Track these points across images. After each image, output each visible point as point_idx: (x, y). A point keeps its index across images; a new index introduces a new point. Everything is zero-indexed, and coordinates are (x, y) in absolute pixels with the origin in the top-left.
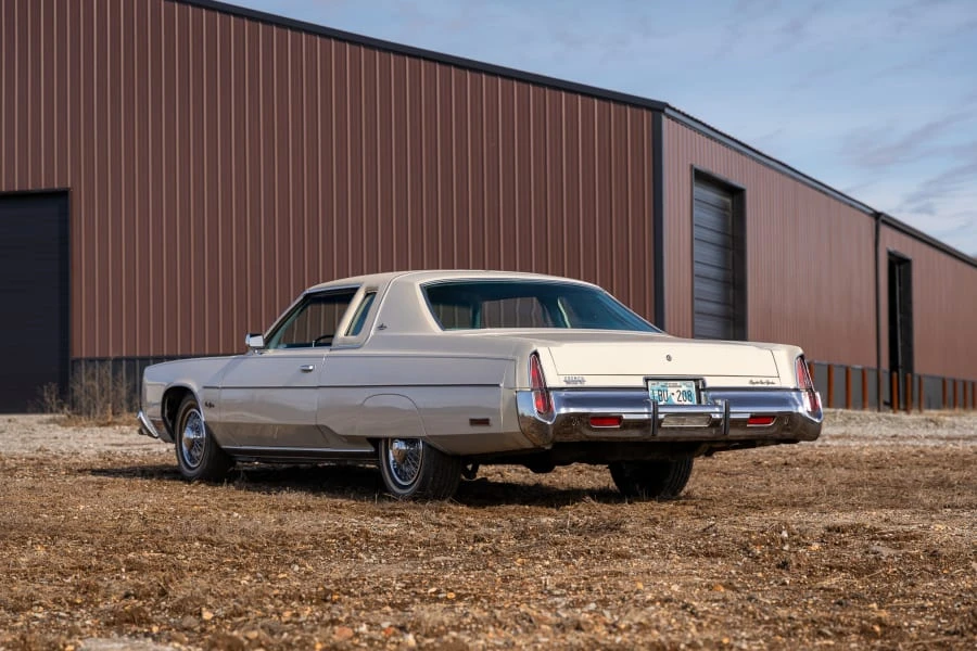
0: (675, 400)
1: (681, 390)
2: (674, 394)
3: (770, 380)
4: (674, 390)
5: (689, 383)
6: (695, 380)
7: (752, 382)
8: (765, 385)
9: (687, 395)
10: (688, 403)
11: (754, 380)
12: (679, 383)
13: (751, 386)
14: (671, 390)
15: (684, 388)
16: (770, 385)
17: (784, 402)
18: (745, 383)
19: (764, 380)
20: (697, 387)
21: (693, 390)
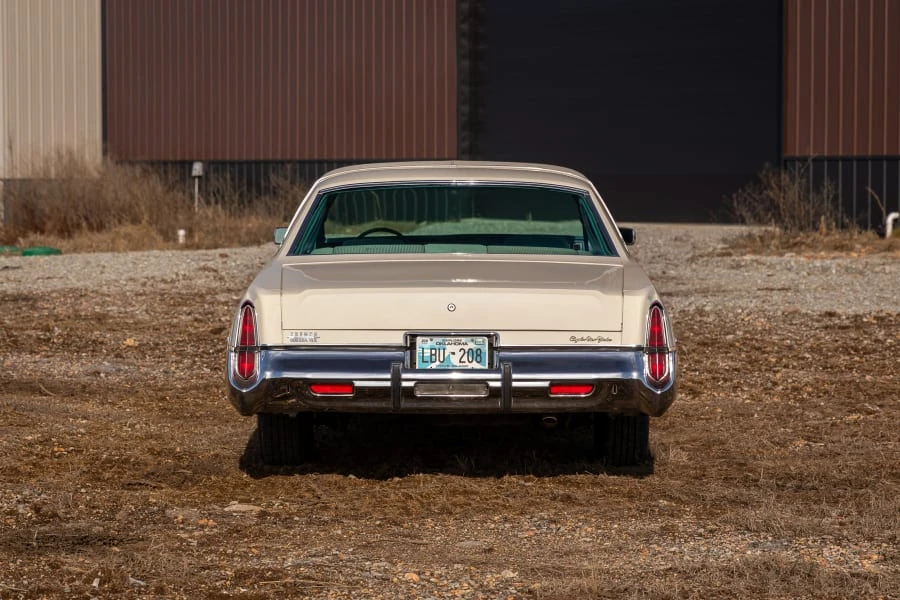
0: (455, 361)
1: (466, 348)
2: (454, 353)
3: (605, 335)
4: (456, 349)
5: (480, 340)
6: (488, 336)
7: (573, 339)
8: (596, 344)
9: (476, 355)
10: (475, 365)
11: (578, 335)
12: (464, 340)
13: (572, 344)
14: (449, 349)
15: (472, 345)
16: (602, 344)
17: (620, 365)
18: (563, 340)
19: (594, 335)
20: (490, 345)
21: (486, 349)
